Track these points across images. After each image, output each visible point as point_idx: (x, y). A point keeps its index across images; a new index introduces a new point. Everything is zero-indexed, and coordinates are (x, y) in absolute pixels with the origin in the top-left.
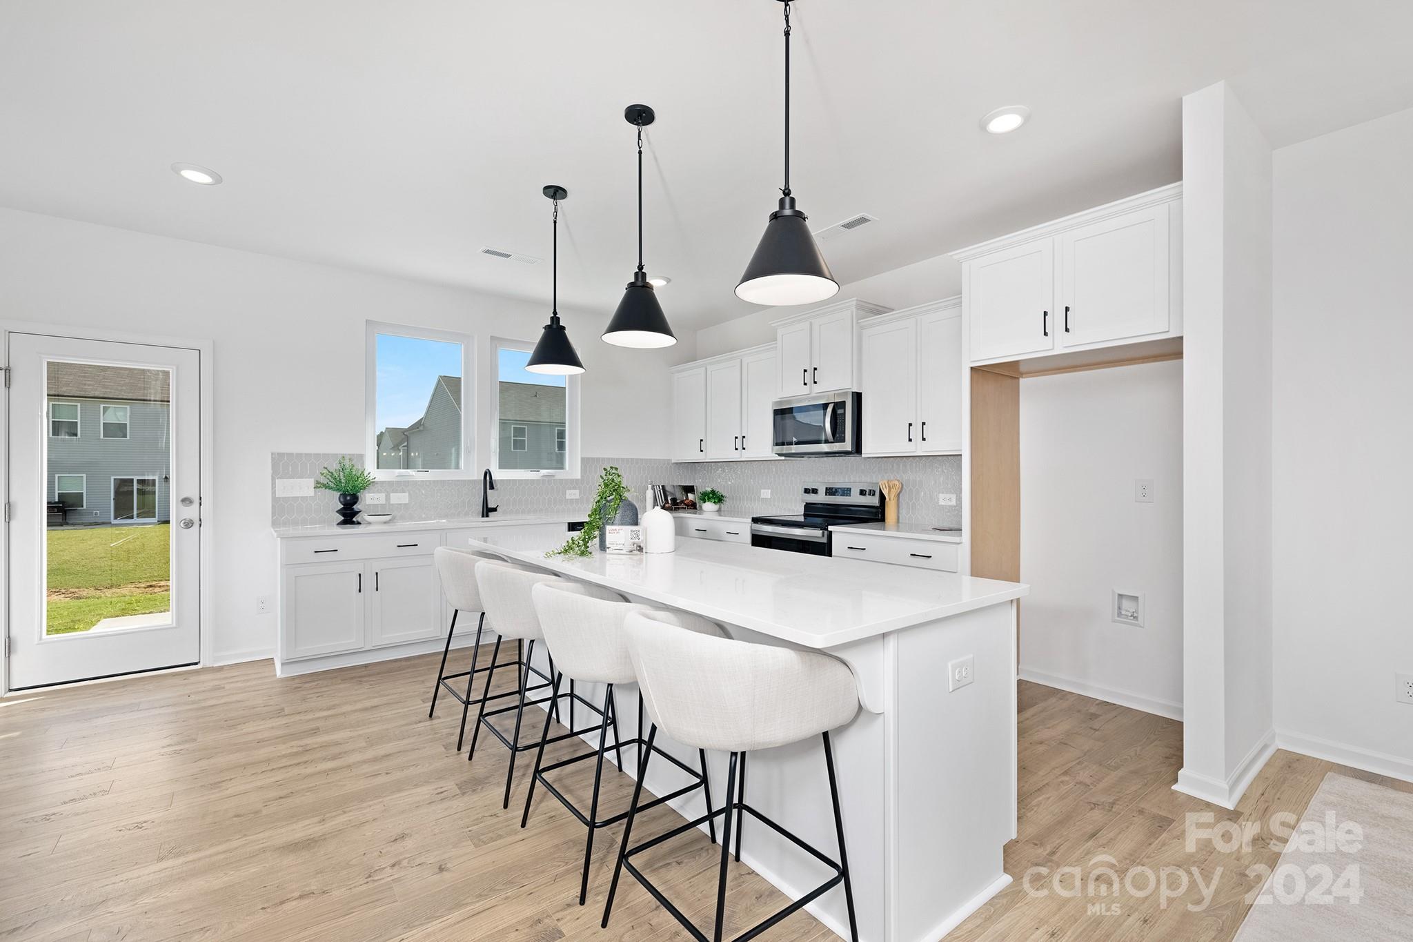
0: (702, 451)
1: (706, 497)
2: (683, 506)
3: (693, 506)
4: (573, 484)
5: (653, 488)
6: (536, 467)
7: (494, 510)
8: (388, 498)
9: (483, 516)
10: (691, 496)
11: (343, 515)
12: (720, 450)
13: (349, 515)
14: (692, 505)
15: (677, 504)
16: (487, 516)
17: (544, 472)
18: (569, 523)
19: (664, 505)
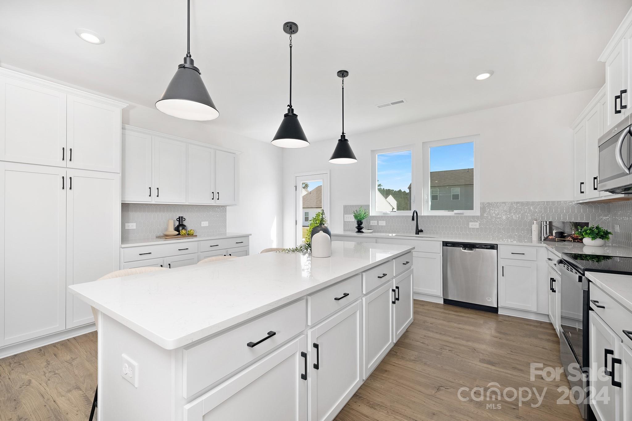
1: (584, 233)
2: (569, 239)
4: (474, 219)
6: (451, 208)
7: (422, 231)
8: (378, 223)
9: (416, 234)
11: (358, 229)
13: (360, 229)
15: (563, 237)
16: (418, 234)
17: (456, 211)
18: (443, 242)
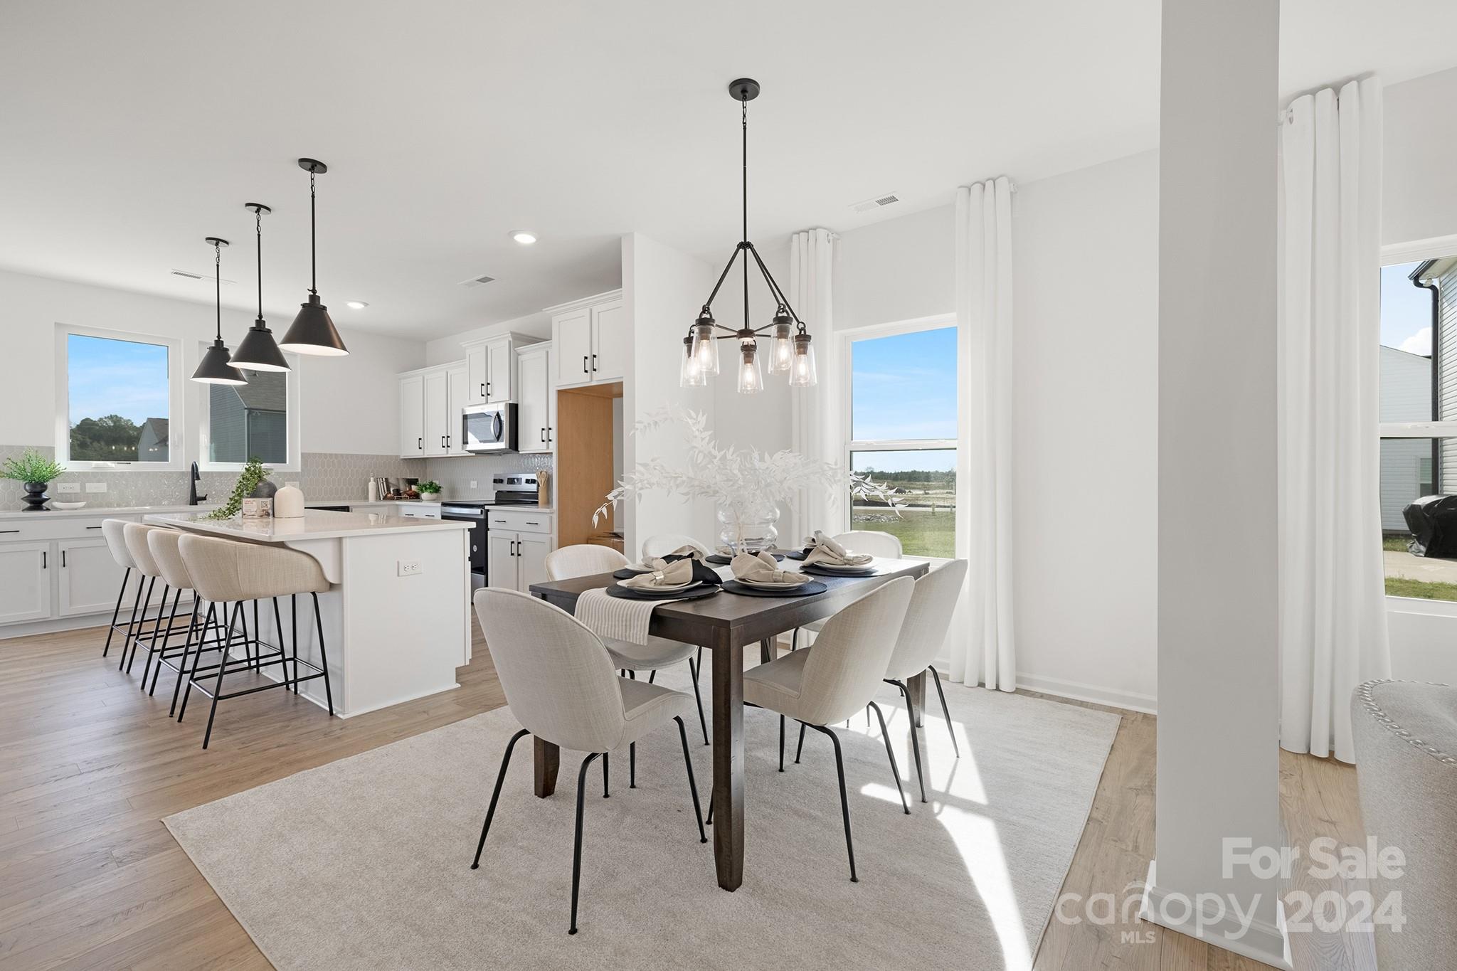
0: (420, 448)
1: (424, 488)
2: (405, 496)
3: (416, 497)
5: (376, 481)
7: (203, 499)
8: (82, 488)
9: (191, 504)
10: (414, 488)
11: (30, 502)
12: (434, 449)
13: (38, 503)
14: (414, 496)
15: (400, 494)
16: (196, 504)
19: (386, 495)
